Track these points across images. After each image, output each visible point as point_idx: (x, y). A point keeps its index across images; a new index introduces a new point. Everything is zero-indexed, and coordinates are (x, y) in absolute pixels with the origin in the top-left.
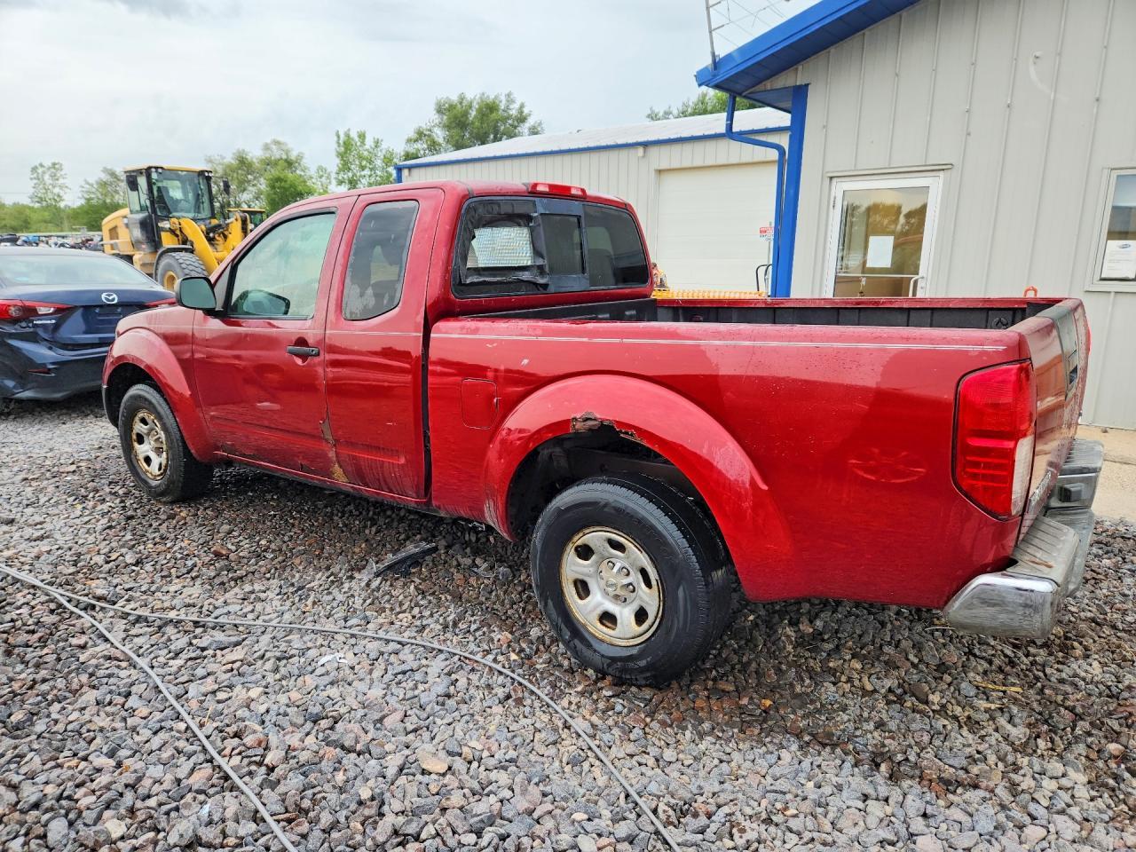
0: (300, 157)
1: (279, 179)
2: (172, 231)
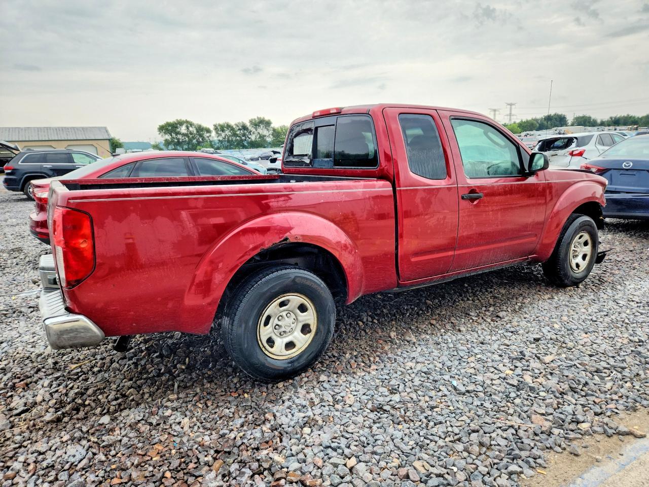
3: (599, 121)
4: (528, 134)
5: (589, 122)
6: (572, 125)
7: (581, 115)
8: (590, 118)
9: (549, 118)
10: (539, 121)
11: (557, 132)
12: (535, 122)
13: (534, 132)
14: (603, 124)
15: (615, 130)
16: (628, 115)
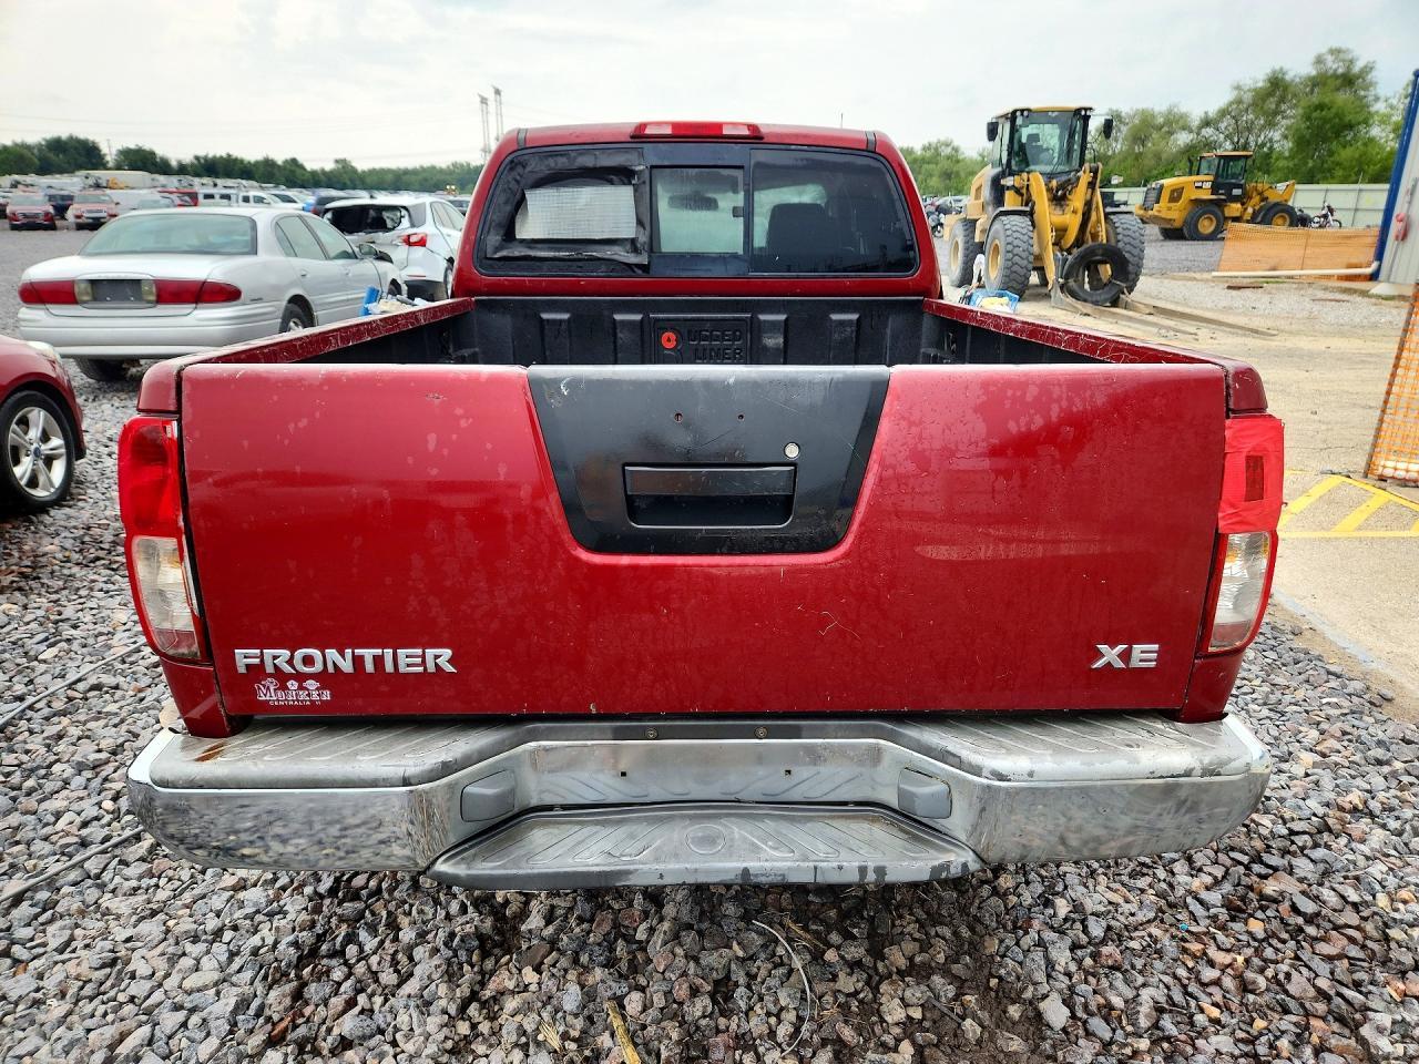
0: (1368, 69)
1: (1320, 107)
2: (1018, 191)
3: (174, 163)
4: (19, 183)
5: (155, 164)
6: (119, 167)
7: (132, 146)
8: (152, 154)
9: (57, 145)
10: (36, 151)
11: (91, 181)
12: (25, 152)
13: (31, 178)
14: (182, 170)
15: (215, 185)
16: (229, 155)
